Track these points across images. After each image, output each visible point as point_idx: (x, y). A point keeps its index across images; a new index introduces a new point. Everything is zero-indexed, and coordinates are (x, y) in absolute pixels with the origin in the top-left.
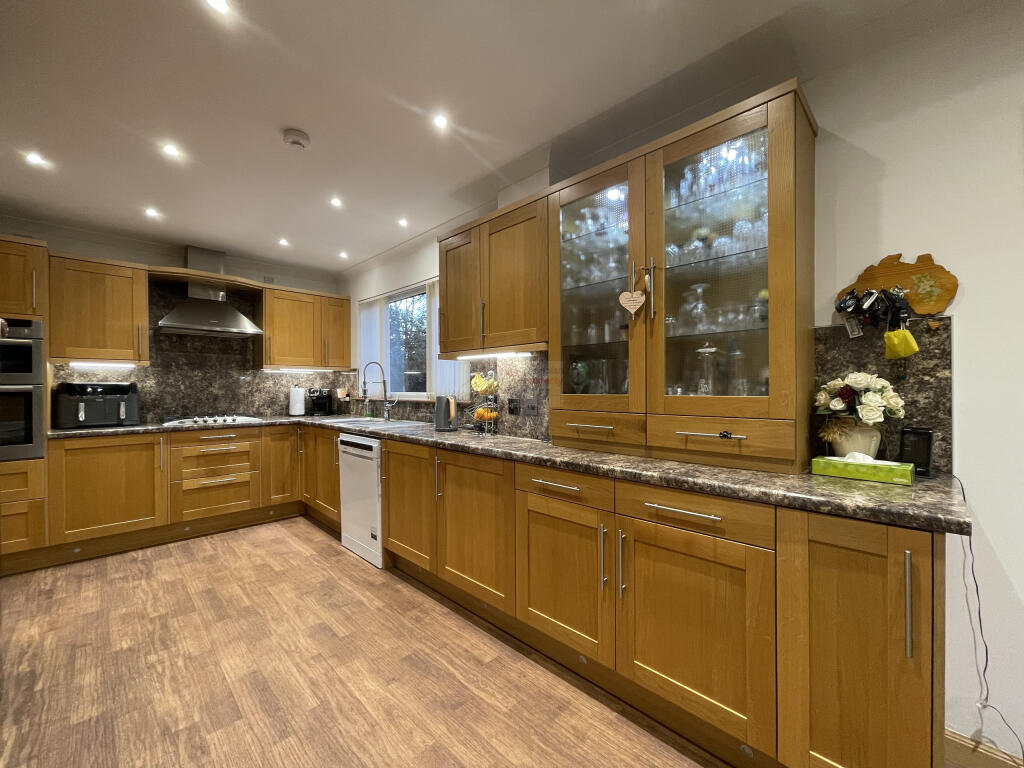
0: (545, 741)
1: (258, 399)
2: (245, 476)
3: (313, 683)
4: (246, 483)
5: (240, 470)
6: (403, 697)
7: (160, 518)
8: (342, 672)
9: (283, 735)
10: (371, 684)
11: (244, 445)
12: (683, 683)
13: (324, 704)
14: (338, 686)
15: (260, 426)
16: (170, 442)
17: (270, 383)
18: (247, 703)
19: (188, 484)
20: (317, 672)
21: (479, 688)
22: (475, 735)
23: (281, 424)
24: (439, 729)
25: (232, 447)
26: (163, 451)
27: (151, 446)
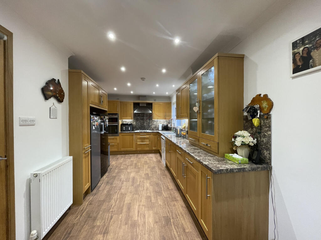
0: (167, 203)
1: (153, 126)
2: (148, 143)
3: (140, 181)
4: (148, 144)
5: (147, 141)
6: (151, 188)
7: (134, 149)
8: (145, 181)
9: (132, 186)
10: (148, 185)
11: (147, 136)
12: (191, 201)
13: (139, 185)
14: (143, 183)
15: (151, 132)
16: (135, 135)
17: (155, 123)
18: (131, 180)
19: (139, 143)
20: (142, 180)
21: (164, 192)
22: (157, 197)
23: (155, 132)
24: (152, 194)
25: (145, 137)
26: (134, 136)
27: (133, 135)
